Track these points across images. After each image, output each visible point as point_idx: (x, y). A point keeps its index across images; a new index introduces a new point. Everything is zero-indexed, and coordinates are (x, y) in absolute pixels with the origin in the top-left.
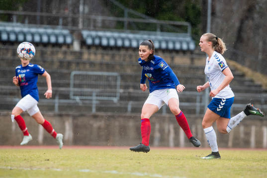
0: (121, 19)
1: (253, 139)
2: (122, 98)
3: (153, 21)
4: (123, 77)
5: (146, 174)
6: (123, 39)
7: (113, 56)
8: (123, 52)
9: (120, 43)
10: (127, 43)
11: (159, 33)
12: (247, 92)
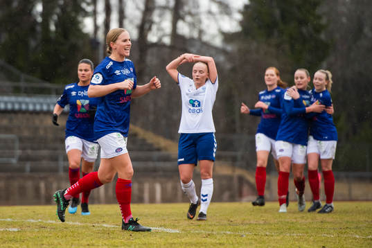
0: (16, 84)
1: (146, 196)
2: (21, 159)
3: (47, 85)
4: (21, 140)
5: (40, 220)
6: (20, 103)
7: (11, 120)
8: (20, 116)
9: (17, 107)
10: (24, 107)
11: (54, 96)
12: (140, 150)
